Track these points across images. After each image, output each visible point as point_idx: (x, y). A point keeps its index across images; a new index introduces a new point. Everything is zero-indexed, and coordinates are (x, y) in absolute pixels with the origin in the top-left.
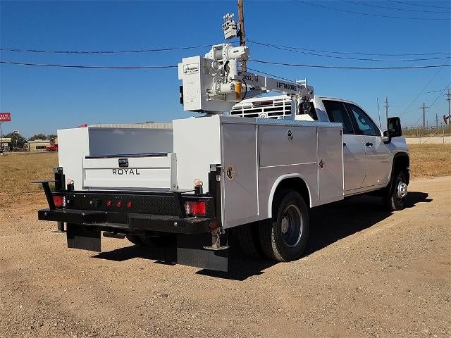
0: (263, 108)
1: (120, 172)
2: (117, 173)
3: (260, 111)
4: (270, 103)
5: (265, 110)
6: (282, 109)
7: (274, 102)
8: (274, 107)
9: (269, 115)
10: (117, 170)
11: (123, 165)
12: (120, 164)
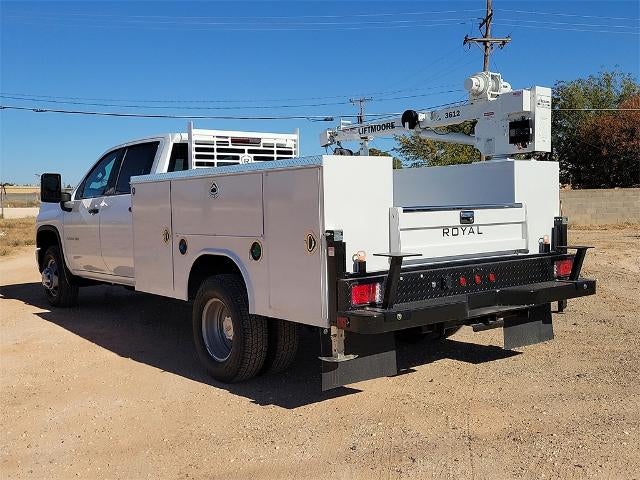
0: (246, 148)
1: (455, 231)
2: (450, 233)
3: (243, 151)
4: (257, 141)
5: (250, 151)
6: (272, 152)
7: (263, 141)
8: (261, 148)
9: (256, 158)
10: (450, 229)
11: (467, 220)
12: (462, 219)
